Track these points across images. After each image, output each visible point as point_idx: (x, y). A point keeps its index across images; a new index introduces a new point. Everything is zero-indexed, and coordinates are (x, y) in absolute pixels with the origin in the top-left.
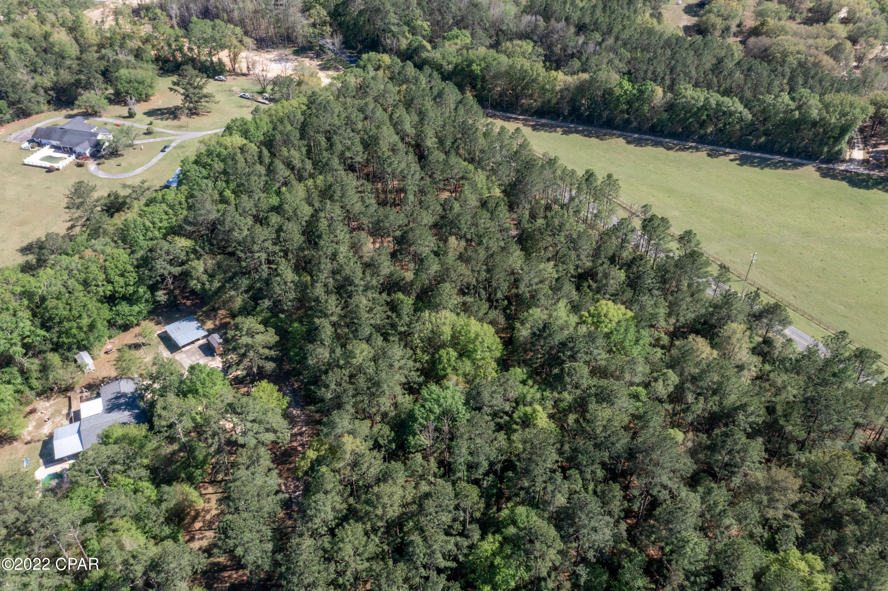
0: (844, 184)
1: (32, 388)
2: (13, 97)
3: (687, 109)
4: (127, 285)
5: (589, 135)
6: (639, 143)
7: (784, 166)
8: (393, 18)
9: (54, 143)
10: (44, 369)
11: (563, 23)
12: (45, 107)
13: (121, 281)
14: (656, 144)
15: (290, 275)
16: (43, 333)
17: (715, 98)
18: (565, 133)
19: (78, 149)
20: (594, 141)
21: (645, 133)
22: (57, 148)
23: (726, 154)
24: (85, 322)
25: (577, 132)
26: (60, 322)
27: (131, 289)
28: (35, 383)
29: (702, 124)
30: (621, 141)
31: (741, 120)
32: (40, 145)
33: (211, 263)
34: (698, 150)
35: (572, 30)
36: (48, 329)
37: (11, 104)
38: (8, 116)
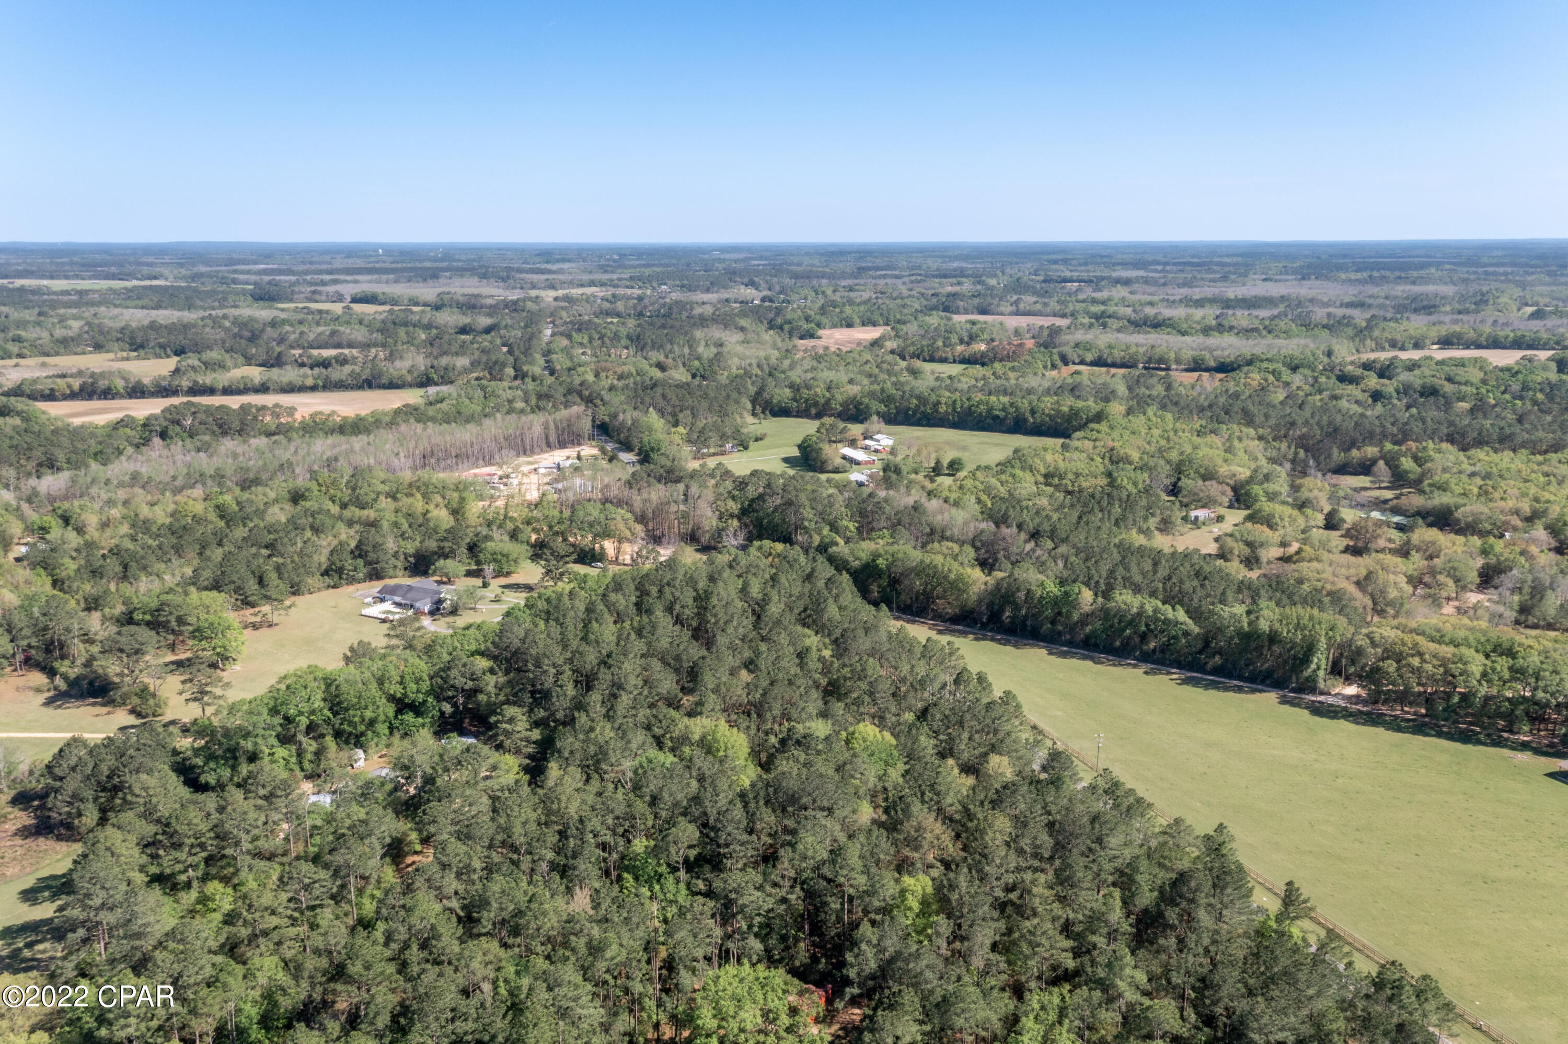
0: (1306, 712)
1: (302, 769)
2: (372, 556)
3: (1120, 615)
4: (418, 691)
5: (1006, 643)
6: (1064, 655)
7: (1239, 689)
8: (808, 513)
9: (398, 599)
10: (318, 754)
11: (1014, 529)
12: (401, 573)
13: (414, 687)
14: (1084, 658)
15: (570, 690)
16: (329, 714)
17: (1151, 605)
18: (976, 639)
19: (418, 605)
20: (1009, 648)
21: (1077, 647)
22: (398, 605)
23: (1169, 673)
24: (369, 714)
25: (992, 640)
26: (347, 710)
27: (420, 698)
28: (307, 765)
29: (1144, 637)
30: (1044, 651)
31: (1186, 634)
32: (382, 600)
33: (502, 679)
34: (1135, 666)
35: (1023, 536)
36: (335, 714)
37: (368, 563)
38: (361, 575)
